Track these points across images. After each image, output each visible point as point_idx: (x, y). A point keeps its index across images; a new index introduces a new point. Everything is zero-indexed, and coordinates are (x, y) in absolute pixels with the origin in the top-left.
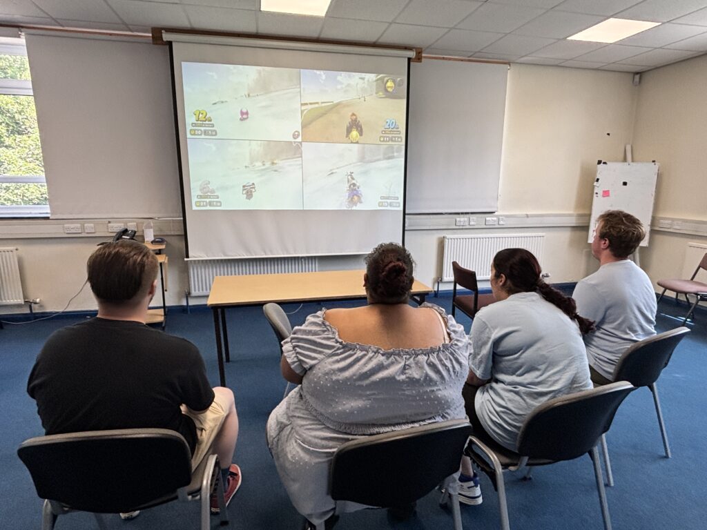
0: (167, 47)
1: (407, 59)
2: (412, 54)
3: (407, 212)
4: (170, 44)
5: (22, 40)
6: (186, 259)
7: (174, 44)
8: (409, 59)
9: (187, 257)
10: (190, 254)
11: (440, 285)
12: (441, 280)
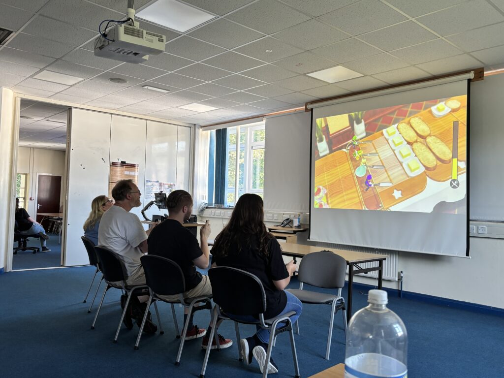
0: (310, 112)
2: (471, 75)
3: (470, 218)
4: (312, 110)
5: (264, 122)
6: (308, 240)
7: (314, 110)
9: (309, 239)
10: (310, 238)
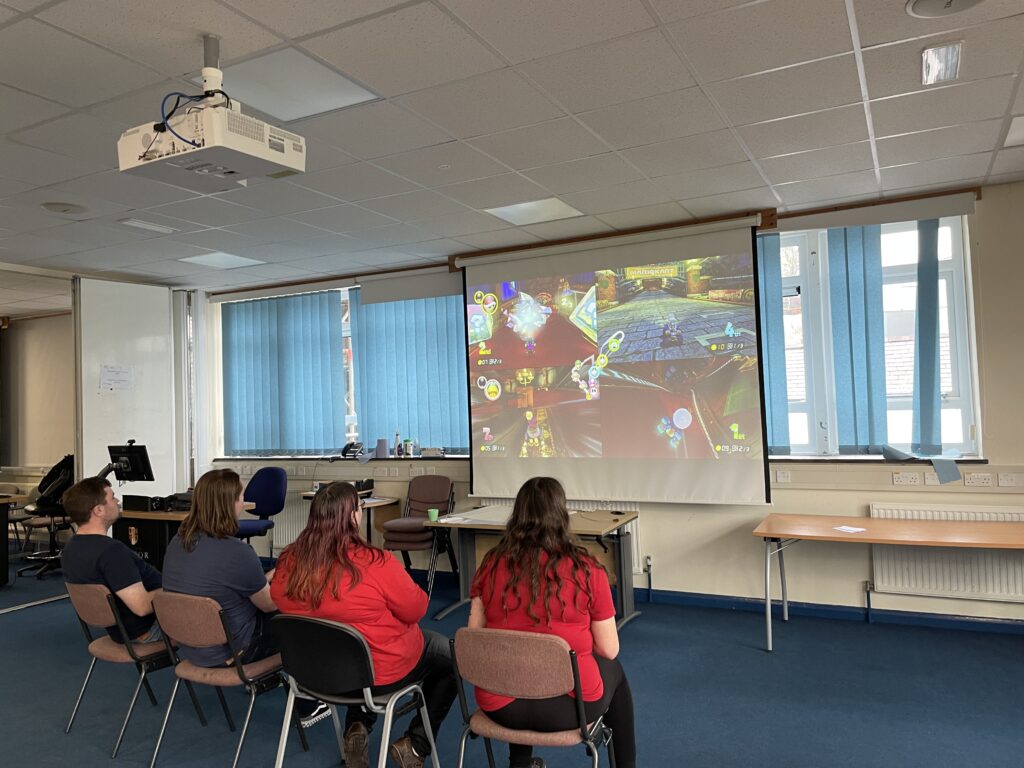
1: (750, 230)
8: (754, 229)
11: (872, 595)
12: (873, 589)
